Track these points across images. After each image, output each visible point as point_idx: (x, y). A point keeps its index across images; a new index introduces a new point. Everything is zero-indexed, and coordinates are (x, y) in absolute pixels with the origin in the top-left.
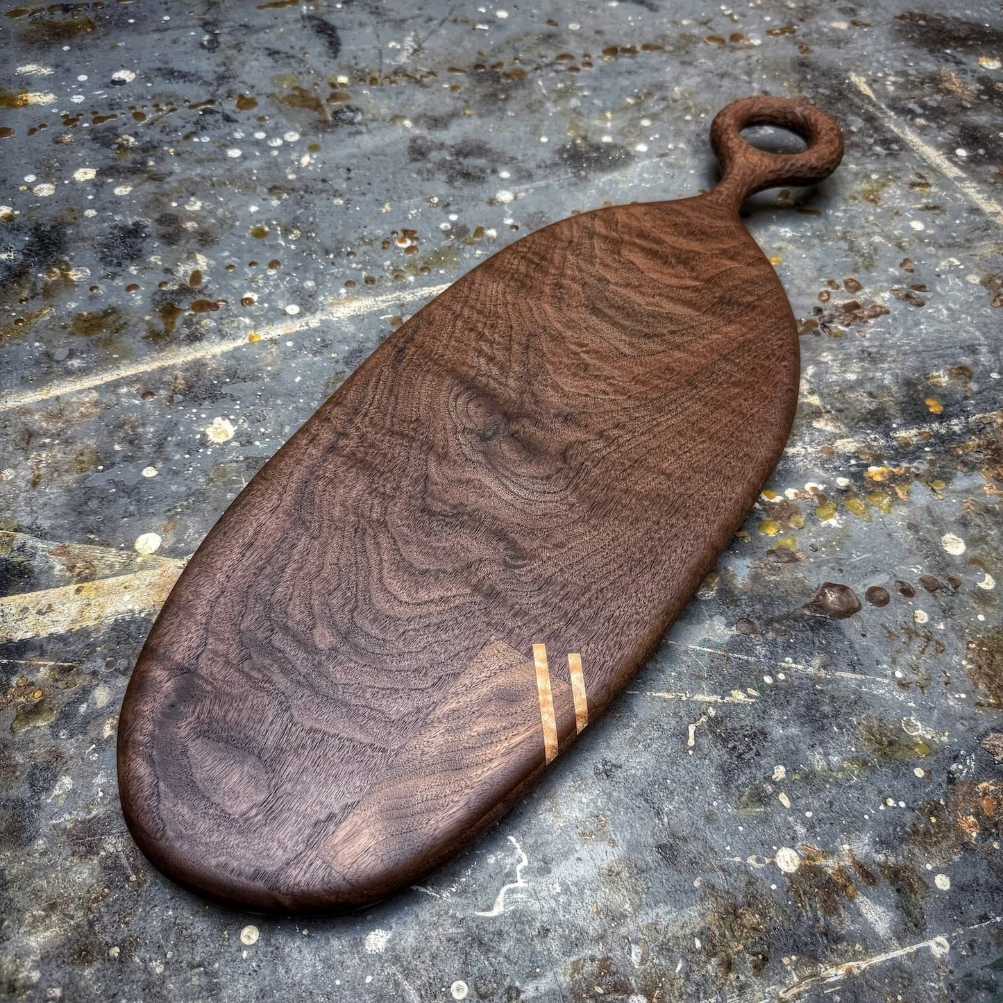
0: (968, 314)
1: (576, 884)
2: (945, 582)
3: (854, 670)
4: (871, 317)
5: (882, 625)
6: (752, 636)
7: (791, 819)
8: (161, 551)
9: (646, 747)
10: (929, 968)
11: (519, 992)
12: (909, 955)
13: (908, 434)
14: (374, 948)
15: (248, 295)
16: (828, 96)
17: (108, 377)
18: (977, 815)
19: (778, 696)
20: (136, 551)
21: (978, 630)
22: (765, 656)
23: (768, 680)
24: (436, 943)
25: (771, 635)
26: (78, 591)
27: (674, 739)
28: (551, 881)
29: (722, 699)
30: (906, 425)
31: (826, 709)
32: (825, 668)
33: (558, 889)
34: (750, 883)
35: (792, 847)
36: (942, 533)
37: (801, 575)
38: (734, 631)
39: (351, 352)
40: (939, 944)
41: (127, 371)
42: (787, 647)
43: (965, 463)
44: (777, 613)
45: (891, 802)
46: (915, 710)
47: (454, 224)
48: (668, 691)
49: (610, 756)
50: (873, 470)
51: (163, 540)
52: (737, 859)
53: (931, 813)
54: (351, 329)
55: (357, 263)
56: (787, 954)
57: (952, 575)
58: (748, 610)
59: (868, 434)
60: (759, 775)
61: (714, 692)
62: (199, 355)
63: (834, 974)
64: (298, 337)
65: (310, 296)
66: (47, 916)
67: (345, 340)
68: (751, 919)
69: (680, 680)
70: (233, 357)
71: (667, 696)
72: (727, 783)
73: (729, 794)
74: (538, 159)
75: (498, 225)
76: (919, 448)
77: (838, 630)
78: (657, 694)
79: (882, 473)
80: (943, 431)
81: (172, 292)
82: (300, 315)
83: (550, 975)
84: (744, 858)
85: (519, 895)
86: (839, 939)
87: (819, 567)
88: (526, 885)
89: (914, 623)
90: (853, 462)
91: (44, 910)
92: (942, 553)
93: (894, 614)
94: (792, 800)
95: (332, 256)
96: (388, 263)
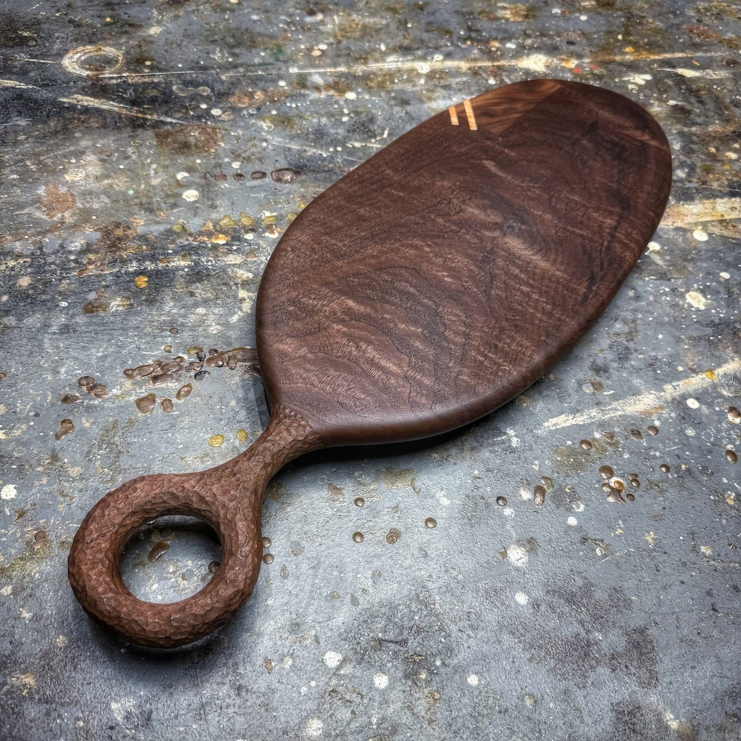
2: (210, 178)
3: (290, 148)
5: (263, 164)
21: (205, 156)
22: (338, 158)
29: (366, 145)
30: (176, 269)
36: (195, 202)
39: (627, 359)
40: (293, 71)
42: (323, 160)
43: (146, 240)
44: (324, 174)
45: (294, 106)
47: (569, 510)
50: (222, 242)
52: (374, 98)
54: (636, 382)
55: (654, 457)
57: (203, 181)
60: (355, 119)
65: (684, 418)
70: (718, 357)
72: (372, 119)
73: (372, 115)
75: (519, 506)
76: (176, 253)
77: (290, 164)
79: (216, 239)
80: (147, 263)
82: (684, 397)
87: (288, 193)
89: (243, 163)
90: (235, 248)
92: (202, 192)
93: (252, 168)
95: (683, 467)
96: (626, 456)
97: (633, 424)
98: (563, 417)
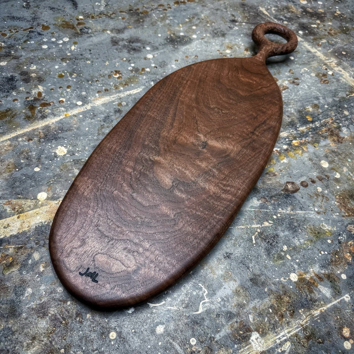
0: (313, 86)
1: (226, 297)
2: (325, 177)
3: (302, 210)
4: (283, 90)
5: (308, 194)
6: (267, 203)
7: (292, 263)
8: (48, 199)
9: (239, 246)
10: (346, 305)
11: (214, 338)
12: (338, 302)
13: (303, 129)
14: (160, 332)
15: (61, 99)
16: (254, 15)
17: (13, 135)
18: (350, 253)
19: (279, 222)
20: (38, 200)
21: (338, 192)
22: (272, 209)
23: (275, 217)
24: (181, 326)
25: (273, 202)
26: (18, 217)
27: (248, 242)
28: (217, 297)
29: (261, 225)
30: (302, 126)
31: (296, 224)
32: (292, 210)
33: (220, 300)
34: (283, 287)
35: (294, 273)
36: (320, 161)
37: (278, 180)
38: (260, 202)
39: (105, 117)
40: (347, 297)
41: (20, 132)
42: (279, 205)
43: (323, 137)
44: (273, 194)
45: (322, 253)
46: (324, 221)
47: (133, 67)
48: (243, 225)
49: (228, 251)
50: (294, 142)
51: (48, 194)
52: (278, 279)
53: (336, 254)
54: (103, 109)
55: (100, 84)
56: (300, 309)
57: (326, 174)
58: (263, 194)
59: (290, 130)
60: (279, 250)
61: (258, 224)
62: (47, 123)
63: (316, 313)
64: (84, 113)
65: (85, 98)
66: (33, 342)
67: (102, 113)
68: (286, 299)
69: (246, 221)
70: (60, 123)
71: (243, 227)
72: (269, 254)
73: (270, 258)
74: (159, 42)
75: (150, 67)
76: (307, 133)
77: (294, 197)
78: (239, 227)
79: (297, 143)
80: (314, 126)
81: (31, 101)
82: (83, 105)
83: (223, 330)
84: (280, 279)
85: (207, 304)
86: (315, 301)
87: (284, 176)
88: (209, 300)
89: (318, 192)
90: (287, 140)
91: (31, 340)
92: (322, 167)
93: (311, 189)
94: (291, 257)
95: (90, 82)
96: (112, 83)
97: (107, 93)
98: (134, 93)
